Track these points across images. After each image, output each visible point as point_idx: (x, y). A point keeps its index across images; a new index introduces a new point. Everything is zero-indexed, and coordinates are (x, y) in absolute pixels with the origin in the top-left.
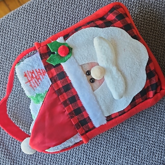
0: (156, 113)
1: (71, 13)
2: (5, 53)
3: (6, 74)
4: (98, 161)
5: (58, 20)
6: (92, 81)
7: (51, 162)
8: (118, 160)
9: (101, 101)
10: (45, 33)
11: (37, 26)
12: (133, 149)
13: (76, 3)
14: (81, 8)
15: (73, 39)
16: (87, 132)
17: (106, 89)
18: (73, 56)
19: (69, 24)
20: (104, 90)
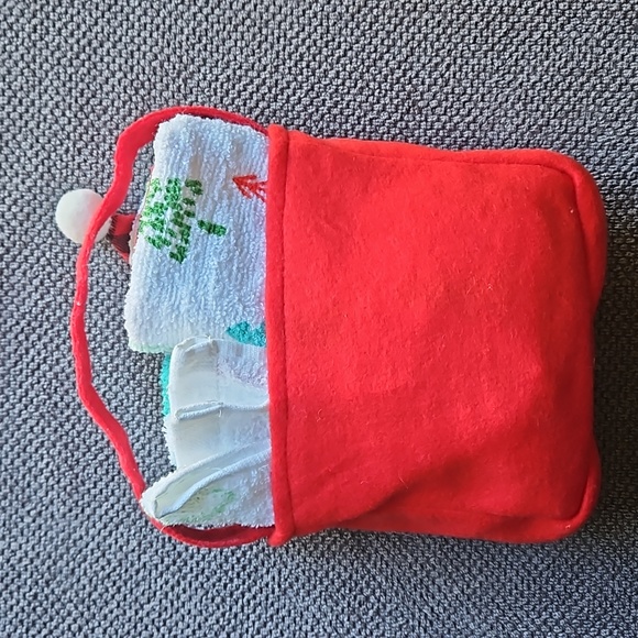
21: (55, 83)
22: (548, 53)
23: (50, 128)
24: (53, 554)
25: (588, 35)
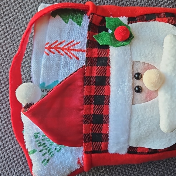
9: (136, 123)
15: (140, 27)
16: (94, 152)
17: (150, 111)
18: (129, 46)
20: (147, 110)
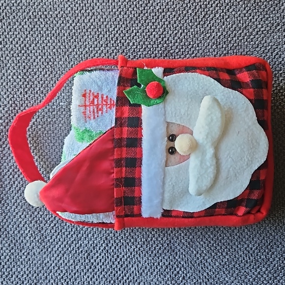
0: (234, 238)
1: (191, 37)
2: (67, 43)
3: (54, 73)
4: (119, 262)
5: (168, 36)
6: (172, 151)
7: (53, 228)
8: (147, 274)
9: (169, 185)
10: (139, 45)
11: (134, 29)
12: (176, 270)
13: (206, 25)
14: (209, 37)
15: (177, 80)
16: (127, 216)
17: (184, 173)
18: (163, 104)
19: (180, 51)
20: (181, 172)
21: (12, 65)
22: (224, 22)
23: (12, 84)
24: (37, 271)
25: (240, 12)
